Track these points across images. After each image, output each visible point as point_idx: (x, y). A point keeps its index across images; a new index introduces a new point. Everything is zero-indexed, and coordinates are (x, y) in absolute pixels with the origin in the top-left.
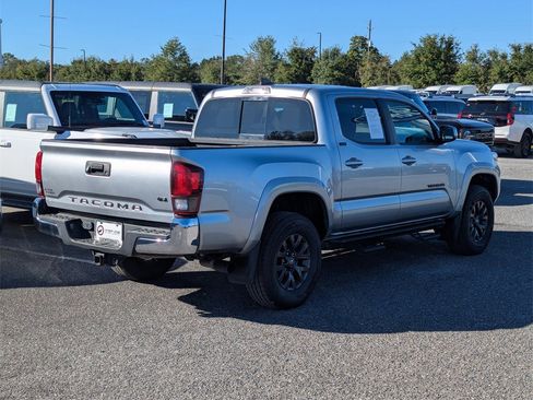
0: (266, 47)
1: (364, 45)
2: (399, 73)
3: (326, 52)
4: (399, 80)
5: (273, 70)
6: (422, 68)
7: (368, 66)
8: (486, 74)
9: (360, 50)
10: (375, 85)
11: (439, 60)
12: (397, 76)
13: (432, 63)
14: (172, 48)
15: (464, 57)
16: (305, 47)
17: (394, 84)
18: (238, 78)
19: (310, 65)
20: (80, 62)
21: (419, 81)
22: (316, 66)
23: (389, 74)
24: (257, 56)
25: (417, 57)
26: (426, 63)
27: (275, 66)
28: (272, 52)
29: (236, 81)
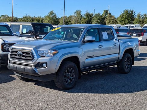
0: (79, 13)
1: (107, 13)
2: (117, 21)
3: (96, 14)
4: (117, 23)
5: (80, 20)
6: (124, 19)
7: (108, 19)
8: (143, 21)
9: (106, 14)
10: (110, 24)
11: (129, 17)
12: (117, 22)
13: (127, 18)
14: (52, 13)
15: (136, 16)
16: (90, 13)
17: (116, 24)
18: (70, 22)
19: (91, 18)
20: (25, 17)
21: (123, 23)
22: (93, 18)
23: (114, 21)
24: (76, 15)
25: (123, 16)
26: (125, 18)
27: (81, 19)
28: (80, 15)
29: (70, 23)
